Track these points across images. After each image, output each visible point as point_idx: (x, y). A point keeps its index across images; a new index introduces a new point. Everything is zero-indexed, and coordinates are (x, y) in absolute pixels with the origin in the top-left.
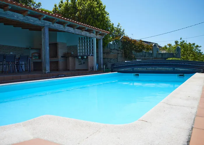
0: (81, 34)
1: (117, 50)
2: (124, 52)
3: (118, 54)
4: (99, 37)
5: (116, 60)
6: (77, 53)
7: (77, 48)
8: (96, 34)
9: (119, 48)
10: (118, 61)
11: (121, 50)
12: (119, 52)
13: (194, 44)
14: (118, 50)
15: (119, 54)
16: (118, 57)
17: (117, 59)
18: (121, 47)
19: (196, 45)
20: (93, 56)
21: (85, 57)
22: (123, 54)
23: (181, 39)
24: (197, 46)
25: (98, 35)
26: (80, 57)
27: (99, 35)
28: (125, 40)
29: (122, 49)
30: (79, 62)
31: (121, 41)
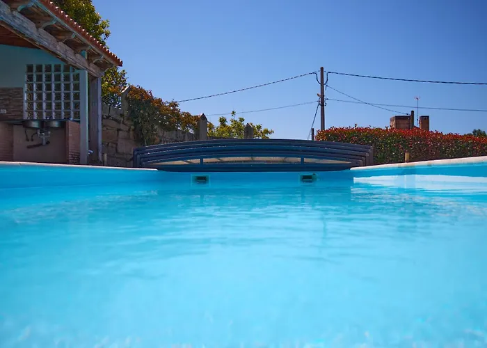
0: (54, 50)
1: (116, 120)
2: (133, 127)
3: (119, 130)
4: (94, 71)
5: (112, 147)
6: (22, 112)
7: (22, 97)
8: (89, 61)
9: (122, 115)
10: (119, 150)
11: (126, 122)
12: (122, 126)
13: (259, 127)
14: (119, 122)
15: (120, 132)
16: (117, 141)
17: (114, 146)
18: (125, 114)
19: (262, 129)
20: (79, 122)
21: (56, 124)
22: (131, 133)
23: (233, 113)
24: (266, 132)
25: (92, 65)
26: (35, 124)
27: (95, 66)
28: (137, 97)
29: (128, 119)
30: (28, 140)
31: (127, 99)
